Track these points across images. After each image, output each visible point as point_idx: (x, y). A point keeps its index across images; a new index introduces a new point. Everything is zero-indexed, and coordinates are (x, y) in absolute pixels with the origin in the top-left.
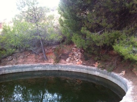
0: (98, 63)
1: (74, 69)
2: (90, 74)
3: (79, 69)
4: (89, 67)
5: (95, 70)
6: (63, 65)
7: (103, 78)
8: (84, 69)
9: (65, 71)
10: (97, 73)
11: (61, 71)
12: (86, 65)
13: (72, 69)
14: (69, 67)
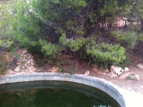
0: (56, 68)
1: (27, 78)
2: (48, 80)
3: (33, 78)
4: (46, 73)
5: (53, 76)
6: (12, 76)
7: (64, 81)
8: (40, 77)
9: (15, 83)
10: (56, 78)
11: (10, 83)
12: (42, 72)
13: (25, 78)
14: (20, 78)
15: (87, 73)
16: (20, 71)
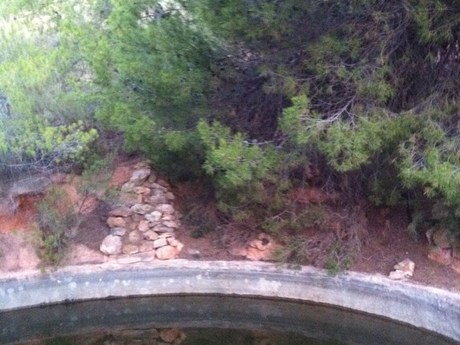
0: (265, 242)
1: (148, 282)
2: (231, 293)
3: (171, 281)
4: (224, 265)
5: (253, 276)
6: (88, 270)
7: (300, 302)
8: (199, 277)
9: (101, 299)
10: (265, 287)
11: (80, 302)
12: (207, 257)
13: (139, 282)
14: (121, 279)
15: (404, 269)
16: (122, 253)
